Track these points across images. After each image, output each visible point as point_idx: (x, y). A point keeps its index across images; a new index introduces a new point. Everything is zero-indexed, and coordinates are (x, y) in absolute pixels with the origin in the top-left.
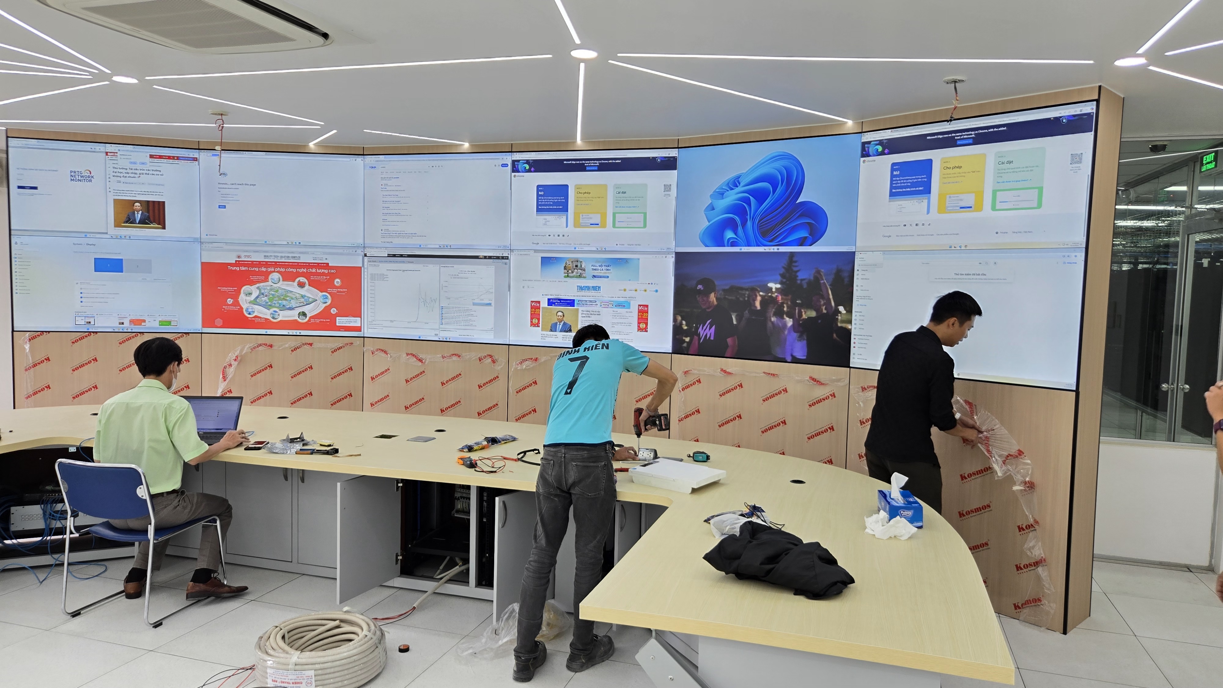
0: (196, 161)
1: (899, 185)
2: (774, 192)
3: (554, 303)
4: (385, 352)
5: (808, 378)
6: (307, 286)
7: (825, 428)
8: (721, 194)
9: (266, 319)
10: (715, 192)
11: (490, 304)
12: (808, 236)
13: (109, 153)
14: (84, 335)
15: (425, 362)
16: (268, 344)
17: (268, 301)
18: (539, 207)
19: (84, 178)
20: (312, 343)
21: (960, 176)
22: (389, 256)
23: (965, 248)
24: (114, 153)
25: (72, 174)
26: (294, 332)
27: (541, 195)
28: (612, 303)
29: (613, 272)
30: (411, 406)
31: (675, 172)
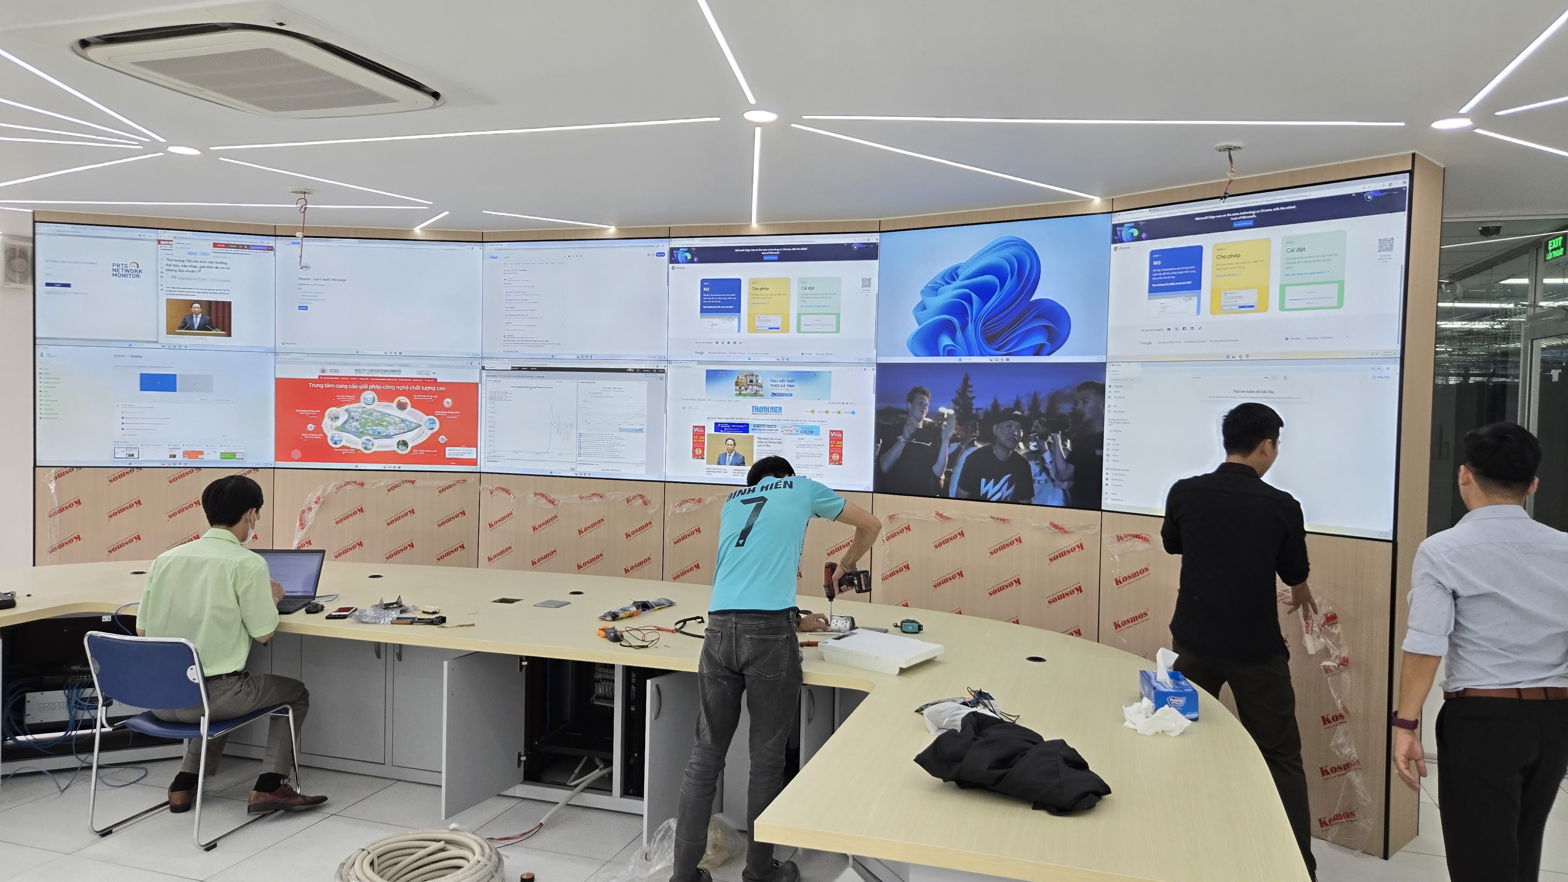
0: (272, 250)
1: (1161, 278)
2: (1001, 288)
3: (723, 429)
4: (507, 492)
5: (1048, 525)
6: (409, 408)
7: (1070, 589)
8: (934, 289)
9: (357, 450)
10: (926, 287)
11: (641, 430)
12: (1046, 342)
13: (161, 242)
14: (125, 471)
15: (558, 504)
16: (358, 482)
17: (359, 426)
18: (704, 307)
19: (130, 273)
20: (414, 481)
21: (1238, 267)
22: (513, 369)
23: (1246, 359)
24: (169, 241)
25: (115, 267)
26: (392, 466)
27: (706, 292)
28: (797, 428)
29: (797, 389)
30: (539, 560)
31: (875, 263)
